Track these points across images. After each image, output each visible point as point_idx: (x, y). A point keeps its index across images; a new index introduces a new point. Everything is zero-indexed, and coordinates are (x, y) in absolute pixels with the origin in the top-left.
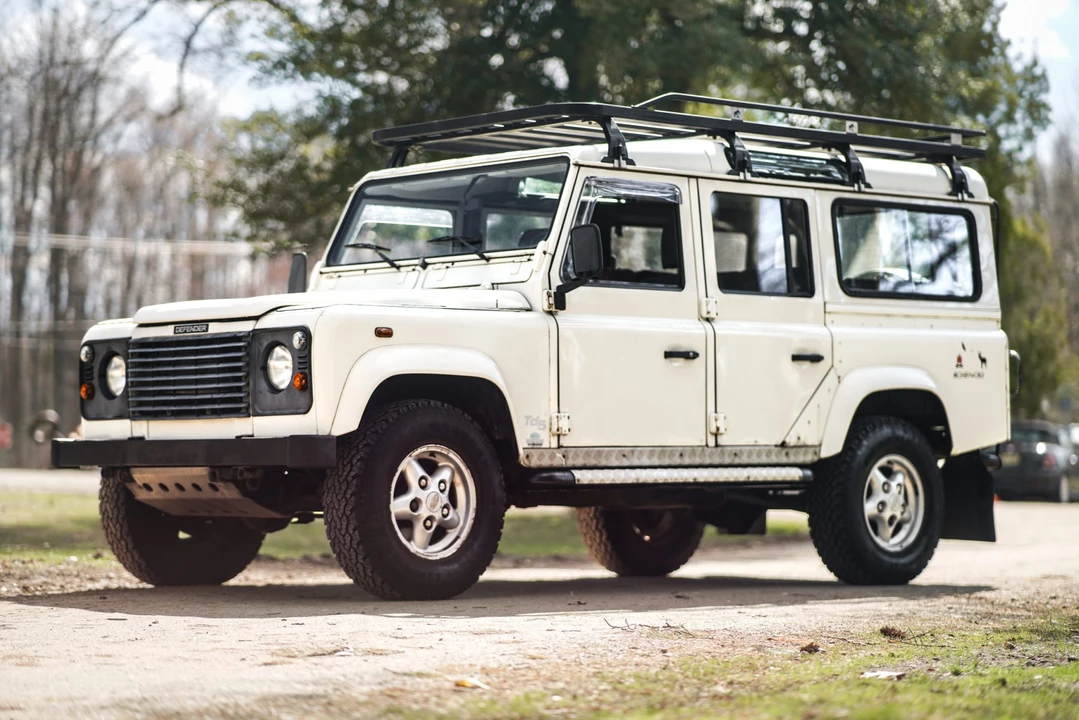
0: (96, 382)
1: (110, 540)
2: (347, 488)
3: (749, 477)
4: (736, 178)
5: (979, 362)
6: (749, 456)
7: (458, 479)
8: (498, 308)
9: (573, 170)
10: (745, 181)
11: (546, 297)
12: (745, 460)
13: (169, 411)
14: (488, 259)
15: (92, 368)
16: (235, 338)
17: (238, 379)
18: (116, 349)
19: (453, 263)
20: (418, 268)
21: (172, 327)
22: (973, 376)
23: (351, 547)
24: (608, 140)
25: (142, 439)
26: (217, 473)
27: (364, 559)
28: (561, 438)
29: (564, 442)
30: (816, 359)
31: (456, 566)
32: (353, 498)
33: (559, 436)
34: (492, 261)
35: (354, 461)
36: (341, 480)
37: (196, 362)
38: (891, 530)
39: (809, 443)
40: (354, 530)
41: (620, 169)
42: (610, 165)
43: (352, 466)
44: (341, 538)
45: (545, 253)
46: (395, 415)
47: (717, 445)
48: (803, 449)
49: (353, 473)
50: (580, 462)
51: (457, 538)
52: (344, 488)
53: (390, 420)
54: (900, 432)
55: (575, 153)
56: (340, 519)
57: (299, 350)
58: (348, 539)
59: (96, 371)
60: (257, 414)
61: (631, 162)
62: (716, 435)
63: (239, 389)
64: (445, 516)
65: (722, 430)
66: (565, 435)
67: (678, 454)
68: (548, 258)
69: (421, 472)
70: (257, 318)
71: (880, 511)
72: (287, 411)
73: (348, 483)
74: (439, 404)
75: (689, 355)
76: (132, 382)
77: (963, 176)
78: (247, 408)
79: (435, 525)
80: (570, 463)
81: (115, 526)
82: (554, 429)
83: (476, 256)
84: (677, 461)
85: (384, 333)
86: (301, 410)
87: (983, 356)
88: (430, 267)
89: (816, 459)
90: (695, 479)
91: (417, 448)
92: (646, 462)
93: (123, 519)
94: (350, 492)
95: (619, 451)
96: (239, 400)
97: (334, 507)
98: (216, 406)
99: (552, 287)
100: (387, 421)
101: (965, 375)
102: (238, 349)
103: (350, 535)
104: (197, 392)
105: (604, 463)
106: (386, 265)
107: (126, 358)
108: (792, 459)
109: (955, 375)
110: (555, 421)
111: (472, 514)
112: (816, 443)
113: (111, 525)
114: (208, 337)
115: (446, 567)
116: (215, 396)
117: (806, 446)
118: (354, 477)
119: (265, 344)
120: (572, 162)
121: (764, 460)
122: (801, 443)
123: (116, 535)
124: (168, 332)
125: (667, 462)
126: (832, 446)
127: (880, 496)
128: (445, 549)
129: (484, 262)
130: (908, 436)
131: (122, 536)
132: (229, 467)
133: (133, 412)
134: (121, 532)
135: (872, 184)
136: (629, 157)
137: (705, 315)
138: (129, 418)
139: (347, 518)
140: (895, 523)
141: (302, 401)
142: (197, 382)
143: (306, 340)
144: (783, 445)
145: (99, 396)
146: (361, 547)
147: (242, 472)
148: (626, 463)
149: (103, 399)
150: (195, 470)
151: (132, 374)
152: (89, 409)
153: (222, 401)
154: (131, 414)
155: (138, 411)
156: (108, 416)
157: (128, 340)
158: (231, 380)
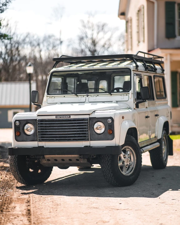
0: (21, 131)
4: (146, 71)
5: (168, 113)
8: (127, 108)
11: (134, 105)
12: (152, 142)
15: (20, 127)
16: (83, 120)
17: (84, 131)
18: (29, 122)
19: (98, 95)
21: (55, 116)
25: (43, 147)
34: (112, 95)
37: (68, 126)
42: (136, 70)
45: (132, 94)
47: (150, 139)
57: (109, 123)
59: (21, 128)
60: (91, 140)
62: (150, 136)
63: (85, 134)
67: (147, 142)
69: (124, 154)
70: (89, 114)
72: (104, 140)
75: (148, 117)
76: (39, 131)
78: (88, 139)
79: (128, 166)
86: (110, 139)
87: (168, 111)
88: (89, 96)
89: (157, 140)
96: (85, 136)
98: (76, 138)
99: (135, 103)
101: (167, 116)
102: (84, 123)
104: (68, 134)
106: (74, 95)
107: (35, 125)
116: (75, 135)
119: (95, 121)
120: (132, 70)
121: (154, 141)
125: (147, 144)
128: (131, 172)
129: (110, 95)
132: (88, 155)
133: (39, 140)
141: (110, 136)
143: (112, 121)
144: (155, 137)
145: (22, 134)
147: (93, 156)
149: (25, 136)
150: (73, 156)
151: (39, 129)
152: (18, 138)
153: (78, 137)
154: (38, 140)
155: (42, 139)
156: (27, 140)
157: (36, 120)
158: (81, 131)
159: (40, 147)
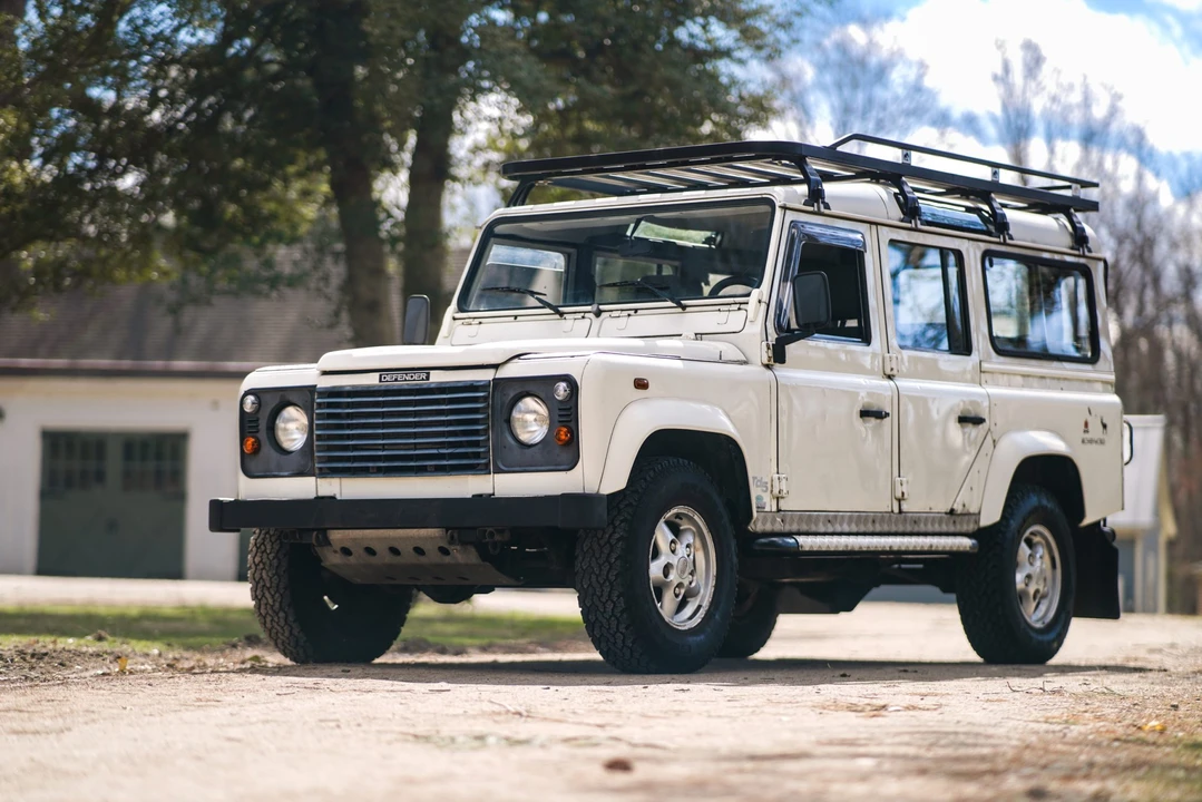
0: (263, 435)
1: (263, 611)
2: (611, 551)
3: (931, 546)
4: (909, 225)
5: (1101, 427)
6: (926, 525)
7: (698, 544)
8: (721, 360)
9: (779, 213)
10: (916, 230)
11: (765, 348)
12: (922, 528)
13: (373, 467)
14: (684, 307)
15: (257, 420)
16: (472, 387)
17: (476, 433)
18: (292, 398)
19: (636, 311)
20: (591, 315)
21: (377, 374)
22: (1096, 442)
23: (613, 615)
24: (806, 180)
25: (333, 498)
26: (456, 535)
27: (627, 628)
28: (781, 501)
29: (784, 505)
30: (978, 421)
31: (702, 637)
32: (618, 563)
33: (778, 498)
34: (688, 309)
35: (617, 523)
36: (602, 542)
37: (416, 414)
38: (1034, 605)
39: (972, 511)
40: (618, 597)
41: (819, 213)
42: (811, 209)
43: (615, 527)
44: (601, 606)
45: (760, 302)
46: (652, 473)
47: (900, 512)
48: (966, 517)
49: (617, 536)
50: (795, 528)
51: (699, 607)
52: (606, 551)
53: (648, 479)
54: (1045, 502)
55: (779, 193)
56: (602, 585)
57: (560, 402)
58: (610, 606)
59: (263, 425)
60: (498, 471)
61: (827, 206)
62: (899, 500)
63: (476, 444)
64: (690, 583)
65: (906, 496)
66: (782, 498)
67: (870, 520)
68: (763, 306)
69: (671, 537)
70: (496, 367)
71: (1027, 585)
72: (543, 468)
73: (612, 546)
74: (686, 462)
75: (880, 415)
76: (318, 435)
77: (1083, 230)
78: (487, 465)
79: (683, 591)
80: (787, 528)
81: (273, 596)
82: (776, 491)
83: (670, 304)
84: (870, 528)
85: (641, 384)
86: (563, 467)
87: (1104, 421)
88: (604, 315)
89: (976, 528)
90: (891, 547)
91: (670, 509)
92: (846, 528)
93: (285, 588)
94: (614, 556)
95: (826, 516)
96: (477, 456)
97: (593, 572)
98: (444, 463)
99: (769, 338)
100: (645, 479)
101: (1091, 441)
102: (475, 400)
103: (612, 601)
104: (416, 446)
105: (814, 529)
106: (548, 311)
107: (308, 409)
108: (958, 528)
109: (1083, 441)
110: (776, 483)
111: (712, 582)
112: (977, 511)
113: (267, 595)
114: (433, 386)
115: (695, 638)
116: (442, 451)
117: (969, 514)
118: (618, 540)
119: (512, 394)
120: (777, 204)
121: (937, 528)
122: (965, 511)
123: (272, 606)
124: (372, 380)
125: (862, 529)
126: (991, 515)
127: (1027, 569)
128: (690, 618)
129: (679, 310)
130: (1050, 505)
131: (281, 608)
132: (474, 528)
133: (320, 469)
134: (281, 602)
135: (1014, 236)
136: (826, 200)
137: (888, 372)
138: (313, 475)
139: (611, 584)
140: (1039, 596)
141: (565, 456)
142: (415, 435)
143: (572, 391)
144: (952, 512)
145: (267, 449)
146: (625, 615)
147: (492, 534)
148: (830, 530)
149: (274, 454)
150: (423, 532)
151: (320, 427)
152: (252, 465)
153: (452, 456)
154: (317, 471)
155: (329, 468)
156: (282, 474)
157: (312, 389)
158: (465, 433)
159: (323, 498)
